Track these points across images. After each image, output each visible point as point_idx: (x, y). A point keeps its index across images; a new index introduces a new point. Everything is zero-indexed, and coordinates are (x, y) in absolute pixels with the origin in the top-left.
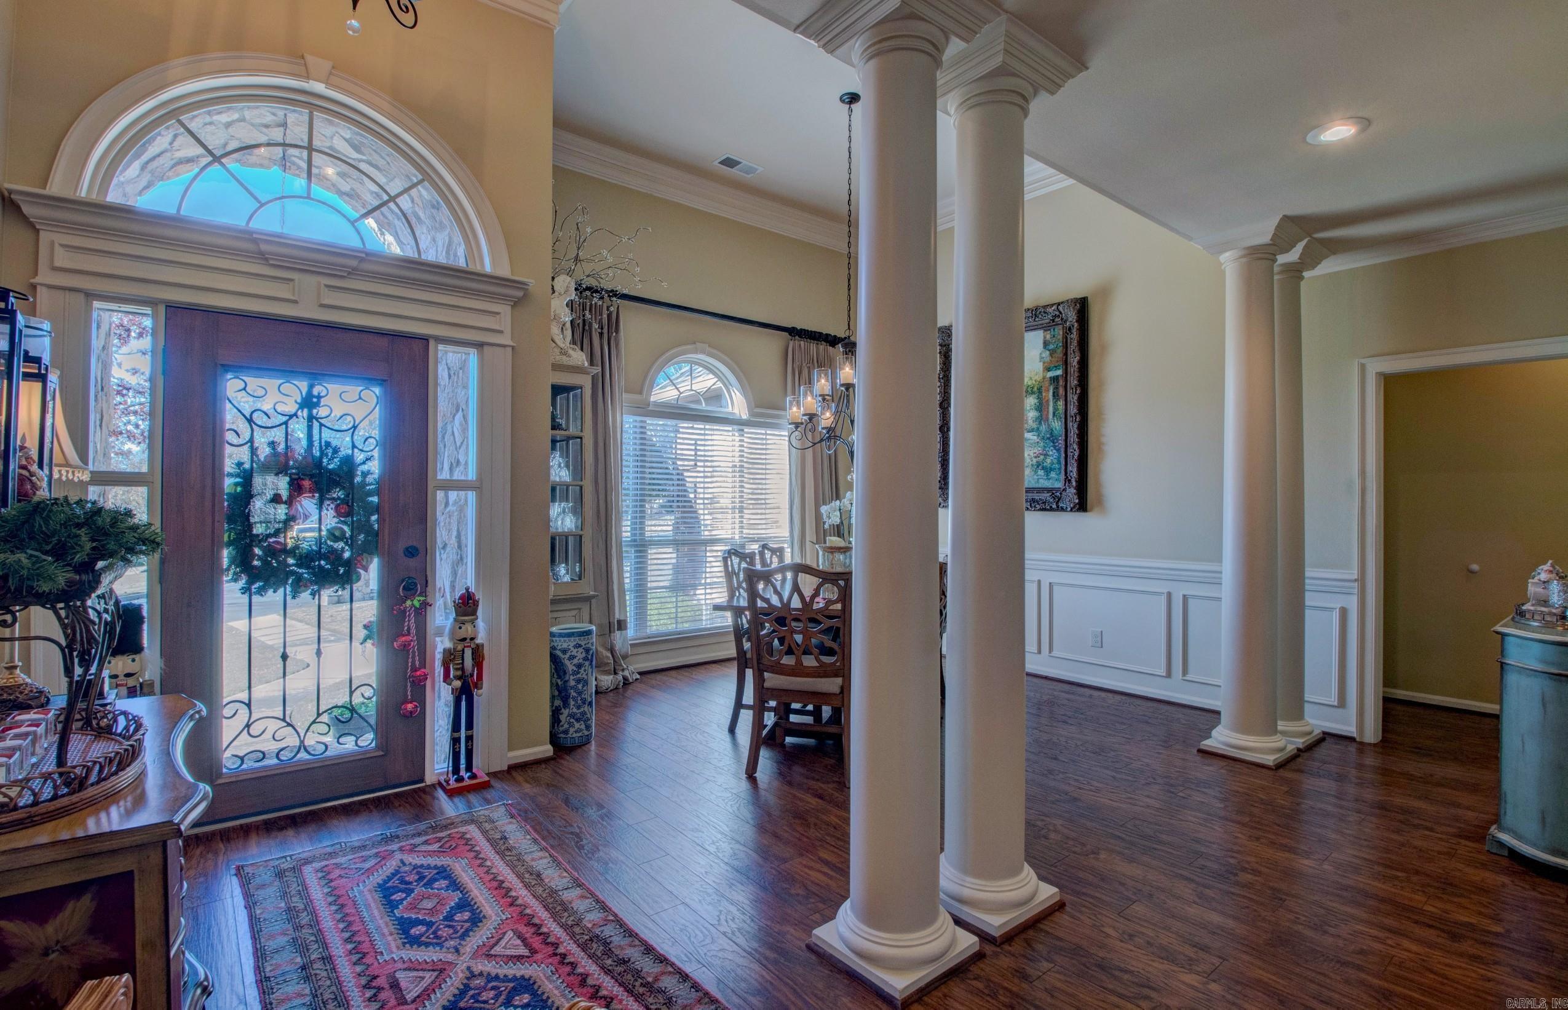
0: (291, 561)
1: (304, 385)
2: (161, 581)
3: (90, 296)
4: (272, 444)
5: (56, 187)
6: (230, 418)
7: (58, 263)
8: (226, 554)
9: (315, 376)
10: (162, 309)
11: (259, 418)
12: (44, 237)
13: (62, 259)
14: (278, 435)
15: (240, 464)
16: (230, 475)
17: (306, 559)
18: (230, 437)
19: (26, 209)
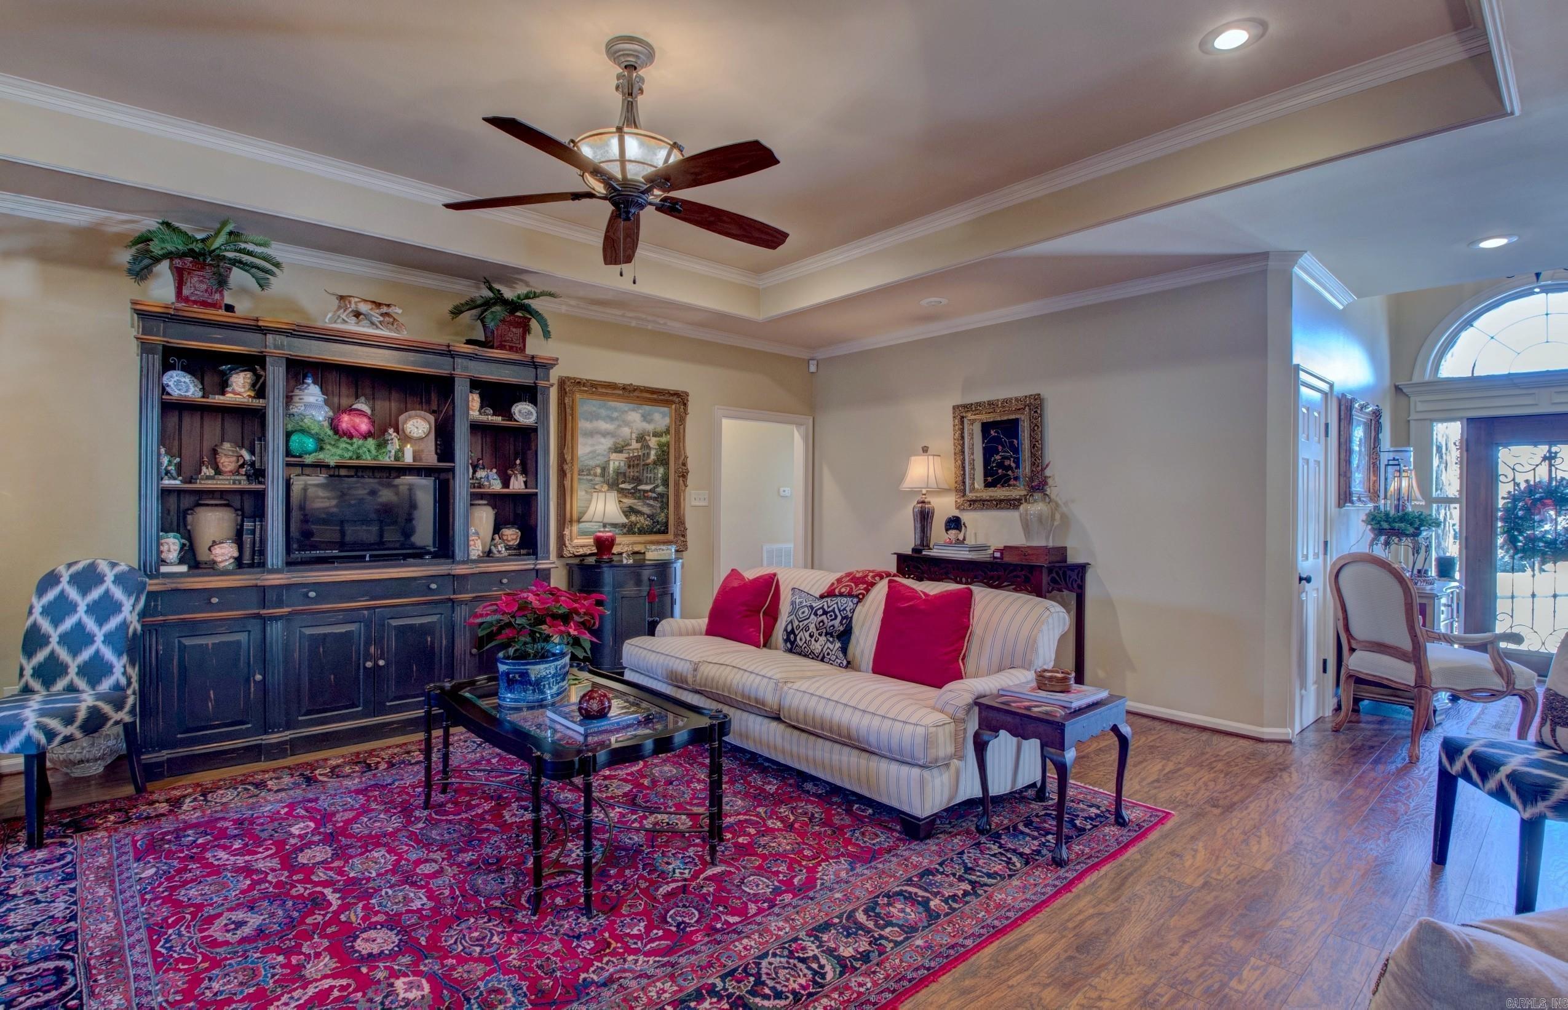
0: (1541, 544)
1: (1545, 448)
2: (1467, 547)
3: (1432, 420)
4: (1527, 481)
5: (1416, 379)
6: (1502, 469)
7: (1418, 409)
8: (1500, 540)
9: (1551, 444)
10: (1465, 421)
11: (1517, 467)
12: (1412, 399)
13: (1420, 407)
14: (1530, 476)
15: (1509, 492)
16: (1503, 498)
17: (1551, 544)
18: (1502, 478)
19: (1405, 390)
